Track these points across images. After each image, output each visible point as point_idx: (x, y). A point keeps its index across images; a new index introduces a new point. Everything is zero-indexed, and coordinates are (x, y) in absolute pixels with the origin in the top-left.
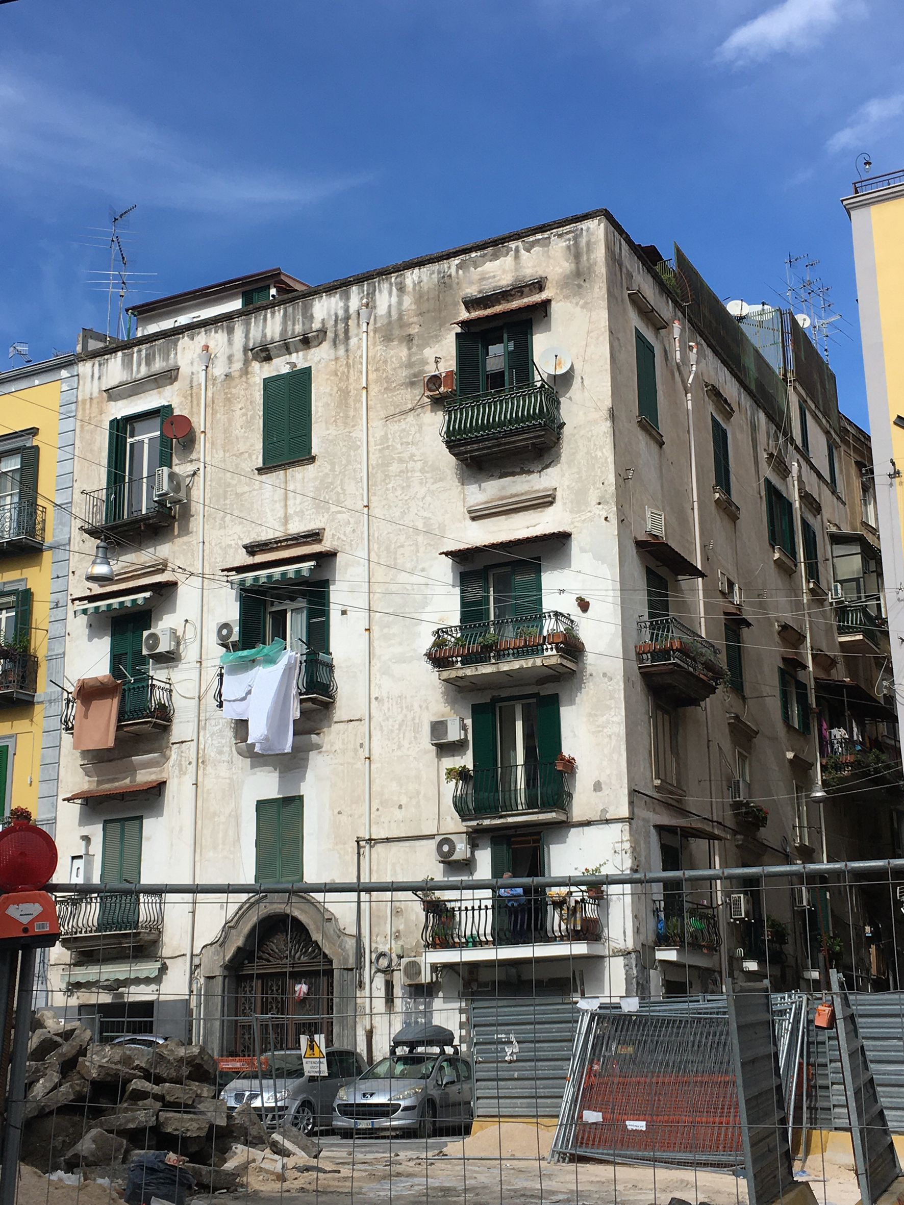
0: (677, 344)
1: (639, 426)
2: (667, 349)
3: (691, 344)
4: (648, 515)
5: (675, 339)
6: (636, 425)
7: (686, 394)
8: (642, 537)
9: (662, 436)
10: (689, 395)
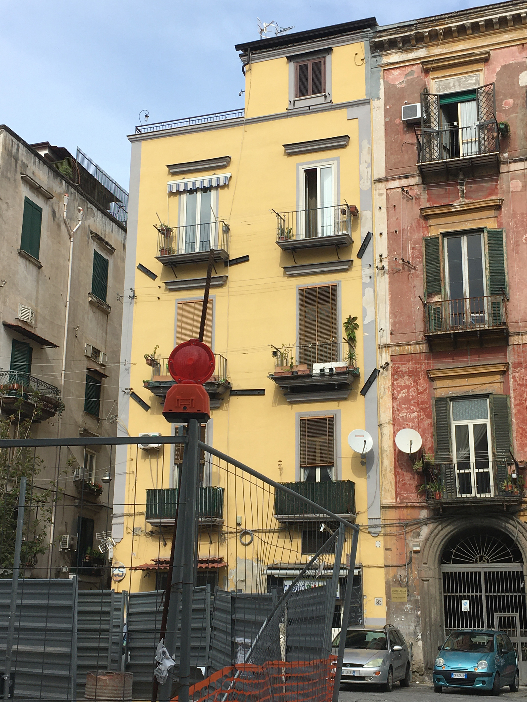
0: (65, 208)
1: (20, 255)
2: (56, 210)
3: (79, 208)
4: (20, 308)
5: (64, 205)
6: (17, 255)
7: (70, 238)
8: (11, 321)
9: (40, 262)
10: (72, 238)
